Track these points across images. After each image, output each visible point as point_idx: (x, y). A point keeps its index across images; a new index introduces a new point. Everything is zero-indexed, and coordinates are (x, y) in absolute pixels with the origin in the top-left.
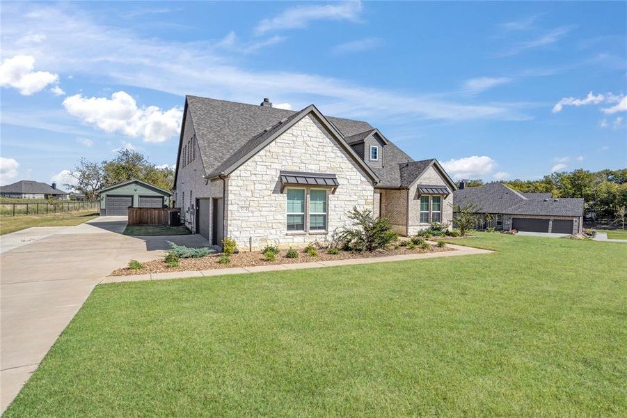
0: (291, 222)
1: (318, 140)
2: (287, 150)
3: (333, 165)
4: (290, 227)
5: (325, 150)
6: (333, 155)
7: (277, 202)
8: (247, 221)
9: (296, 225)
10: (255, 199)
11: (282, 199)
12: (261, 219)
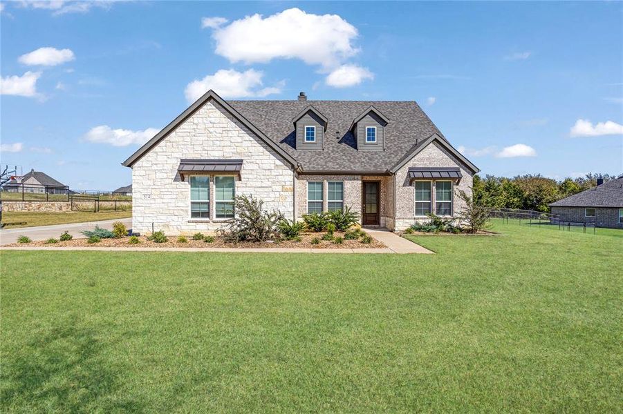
0: (197, 209)
1: (221, 125)
2: (188, 139)
3: (239, 150)
4: (194, 214)
5: (230, 134)
6: (239, 140)
7: (177, 190)
8: (149, 208)
9: (200, 212)
10: (157, 187)
11: (184, 186)
12: (162, 206)
